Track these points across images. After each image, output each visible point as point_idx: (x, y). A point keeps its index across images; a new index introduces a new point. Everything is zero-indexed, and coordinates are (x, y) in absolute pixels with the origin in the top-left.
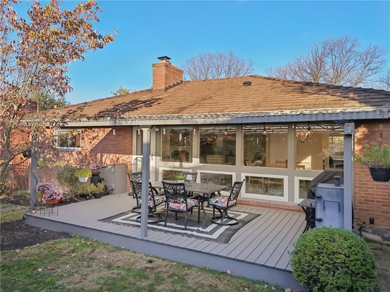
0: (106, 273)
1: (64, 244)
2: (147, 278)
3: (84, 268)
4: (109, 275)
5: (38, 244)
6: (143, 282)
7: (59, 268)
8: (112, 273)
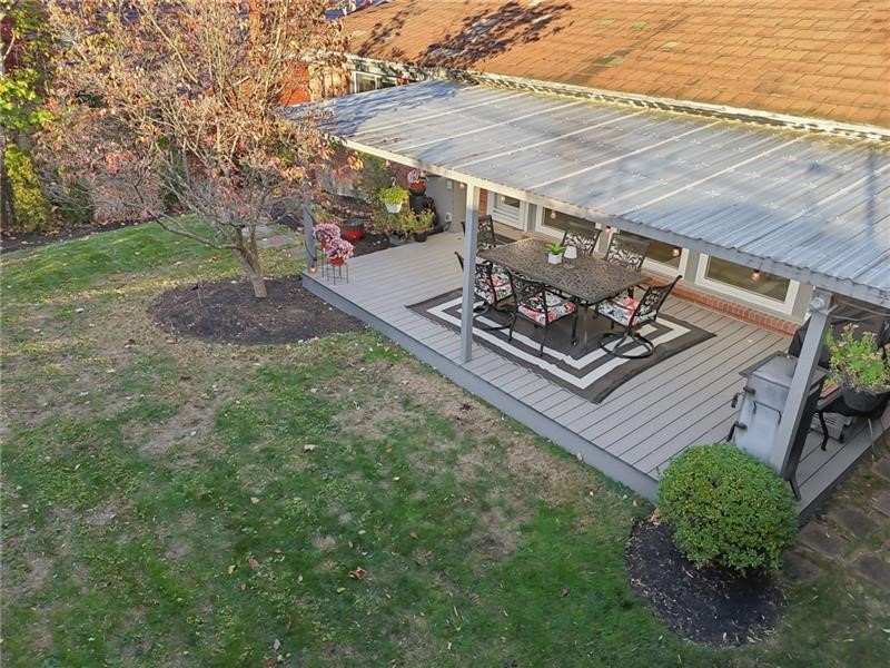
0: (399, 414)
1: (352, 345)
2: (452, 437)
3: (372, 398)
4: (402, 419)
5: (316, 338)
6: (444, 443)
7: (338, 390)
8: (408, 416)
